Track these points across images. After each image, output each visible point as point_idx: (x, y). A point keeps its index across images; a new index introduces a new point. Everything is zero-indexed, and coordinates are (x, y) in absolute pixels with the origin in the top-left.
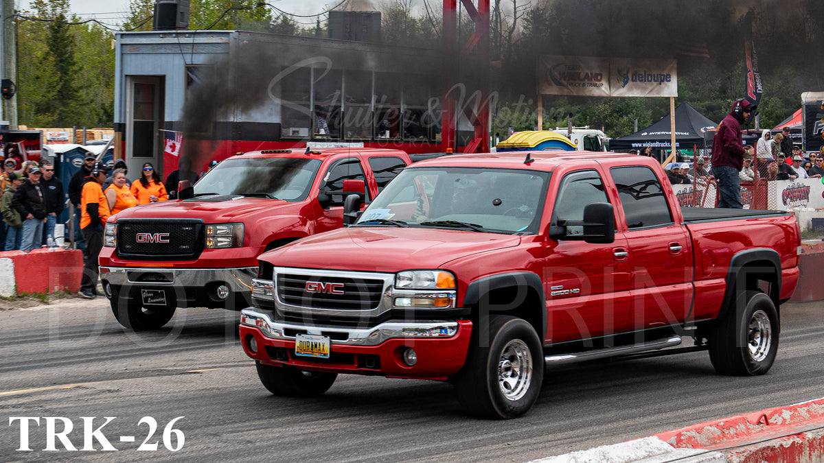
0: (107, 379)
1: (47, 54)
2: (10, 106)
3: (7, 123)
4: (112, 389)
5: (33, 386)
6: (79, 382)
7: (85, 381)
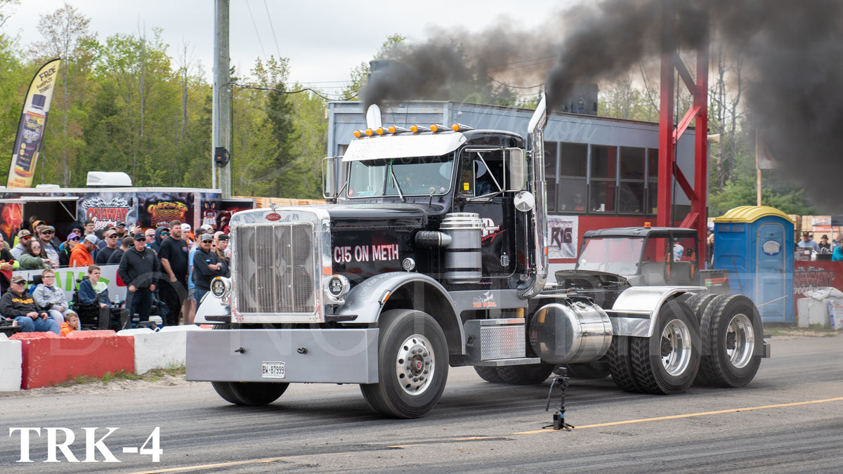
0: (307, 454)
1: (266, 121)
2: (223, 174)
3: (219, 191)
4: (311, 463)
5: (232, 460)
6: (278, 456)
7: (284, 455)
